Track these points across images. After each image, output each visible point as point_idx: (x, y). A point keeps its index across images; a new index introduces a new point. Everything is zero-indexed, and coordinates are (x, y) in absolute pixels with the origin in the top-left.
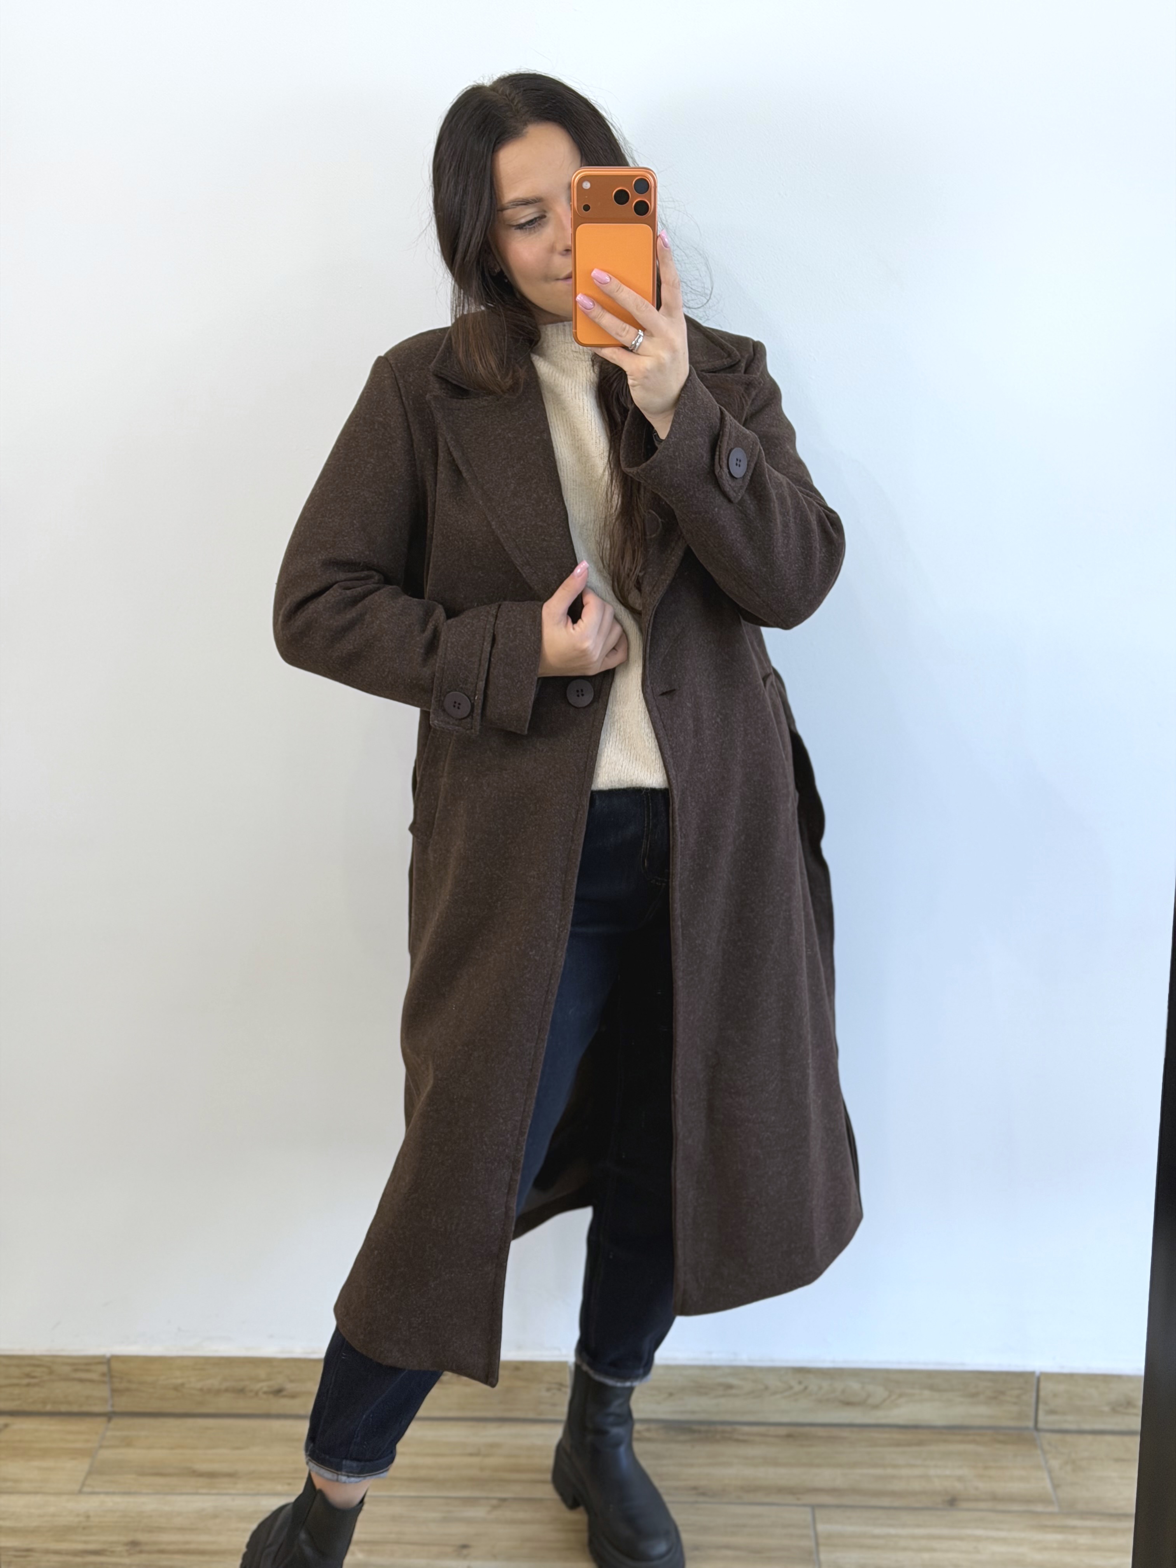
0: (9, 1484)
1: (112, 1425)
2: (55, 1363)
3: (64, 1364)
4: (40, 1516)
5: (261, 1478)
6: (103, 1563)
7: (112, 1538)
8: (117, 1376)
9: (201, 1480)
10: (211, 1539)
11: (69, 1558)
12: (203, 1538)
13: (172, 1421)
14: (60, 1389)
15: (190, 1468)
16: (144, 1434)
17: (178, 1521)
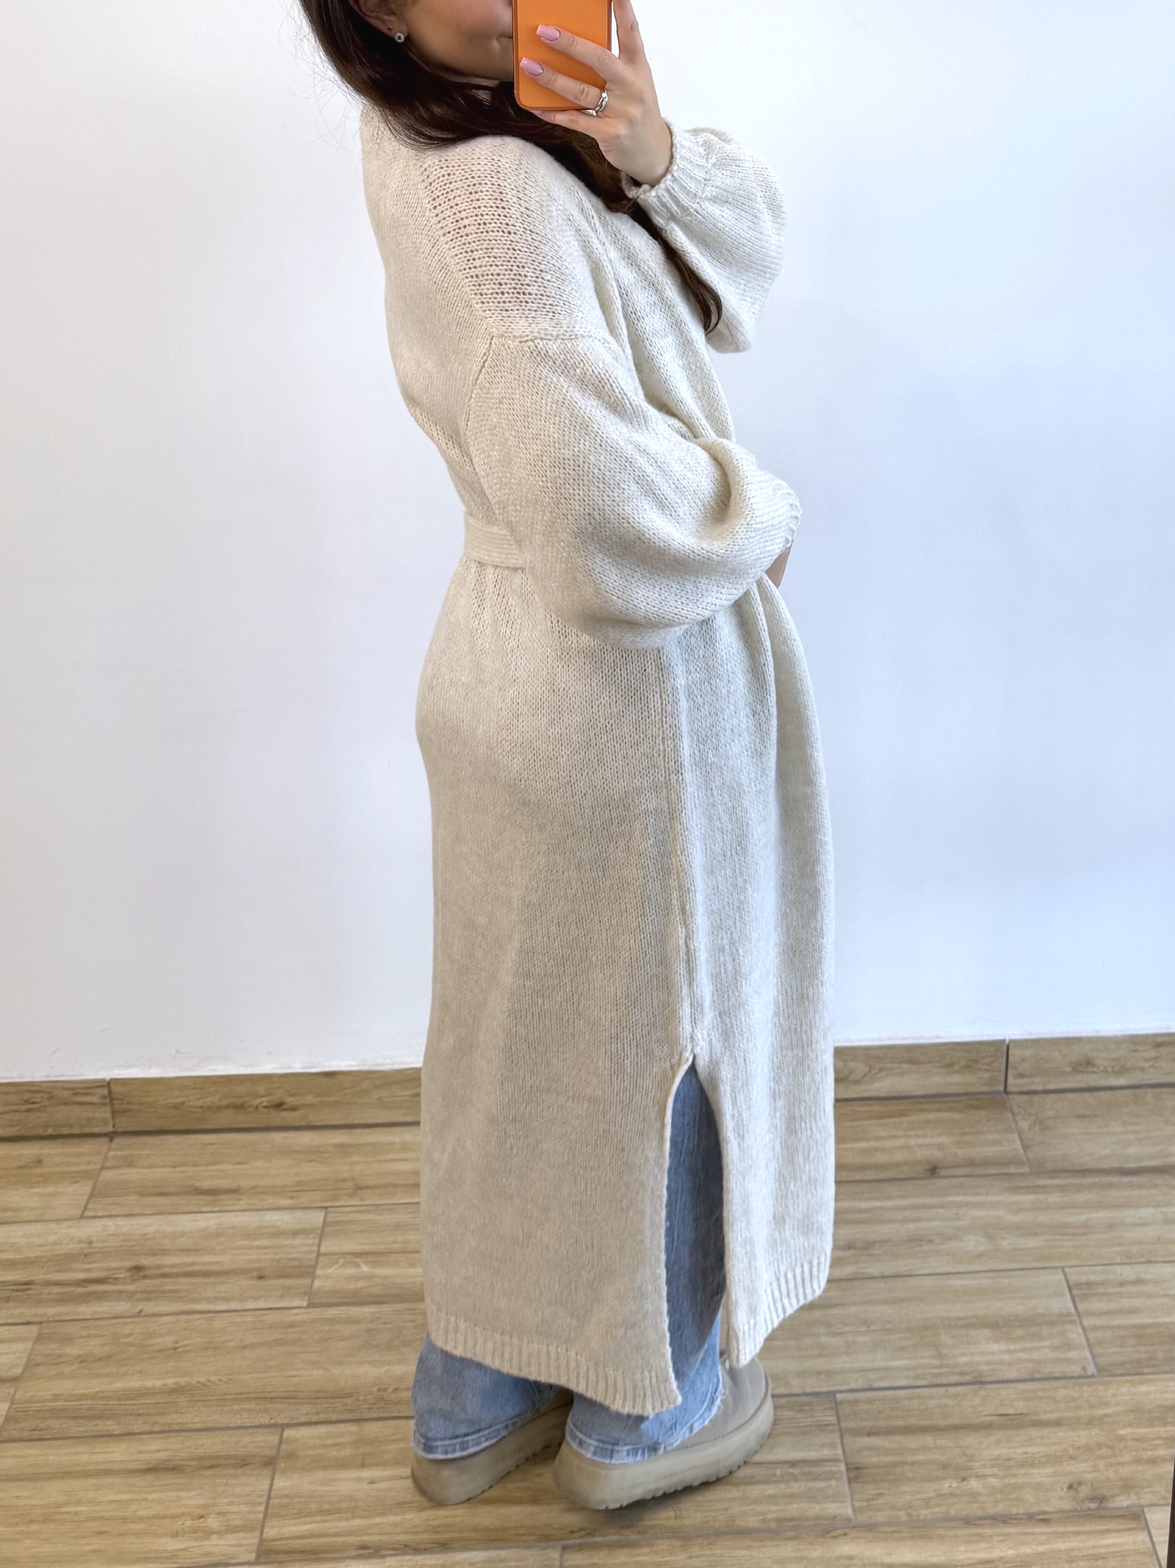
0: (9, 1214)
1: (113, 1145)
2: (54, 1088)
3: (64, 1089)
4: (43, 1246)
5: (264, 1193)
6: (106, 1292)
7: (115, 1265)
8: (117, 1099)
9: (204, 1198)
10: (216, 1259)
11: (71, 1289)
12: (207, 1259)
13: (173, 1139)
14: (61, 1113)
15: (193, 1186)
16: (145, 1152)
17: (182, 1242)
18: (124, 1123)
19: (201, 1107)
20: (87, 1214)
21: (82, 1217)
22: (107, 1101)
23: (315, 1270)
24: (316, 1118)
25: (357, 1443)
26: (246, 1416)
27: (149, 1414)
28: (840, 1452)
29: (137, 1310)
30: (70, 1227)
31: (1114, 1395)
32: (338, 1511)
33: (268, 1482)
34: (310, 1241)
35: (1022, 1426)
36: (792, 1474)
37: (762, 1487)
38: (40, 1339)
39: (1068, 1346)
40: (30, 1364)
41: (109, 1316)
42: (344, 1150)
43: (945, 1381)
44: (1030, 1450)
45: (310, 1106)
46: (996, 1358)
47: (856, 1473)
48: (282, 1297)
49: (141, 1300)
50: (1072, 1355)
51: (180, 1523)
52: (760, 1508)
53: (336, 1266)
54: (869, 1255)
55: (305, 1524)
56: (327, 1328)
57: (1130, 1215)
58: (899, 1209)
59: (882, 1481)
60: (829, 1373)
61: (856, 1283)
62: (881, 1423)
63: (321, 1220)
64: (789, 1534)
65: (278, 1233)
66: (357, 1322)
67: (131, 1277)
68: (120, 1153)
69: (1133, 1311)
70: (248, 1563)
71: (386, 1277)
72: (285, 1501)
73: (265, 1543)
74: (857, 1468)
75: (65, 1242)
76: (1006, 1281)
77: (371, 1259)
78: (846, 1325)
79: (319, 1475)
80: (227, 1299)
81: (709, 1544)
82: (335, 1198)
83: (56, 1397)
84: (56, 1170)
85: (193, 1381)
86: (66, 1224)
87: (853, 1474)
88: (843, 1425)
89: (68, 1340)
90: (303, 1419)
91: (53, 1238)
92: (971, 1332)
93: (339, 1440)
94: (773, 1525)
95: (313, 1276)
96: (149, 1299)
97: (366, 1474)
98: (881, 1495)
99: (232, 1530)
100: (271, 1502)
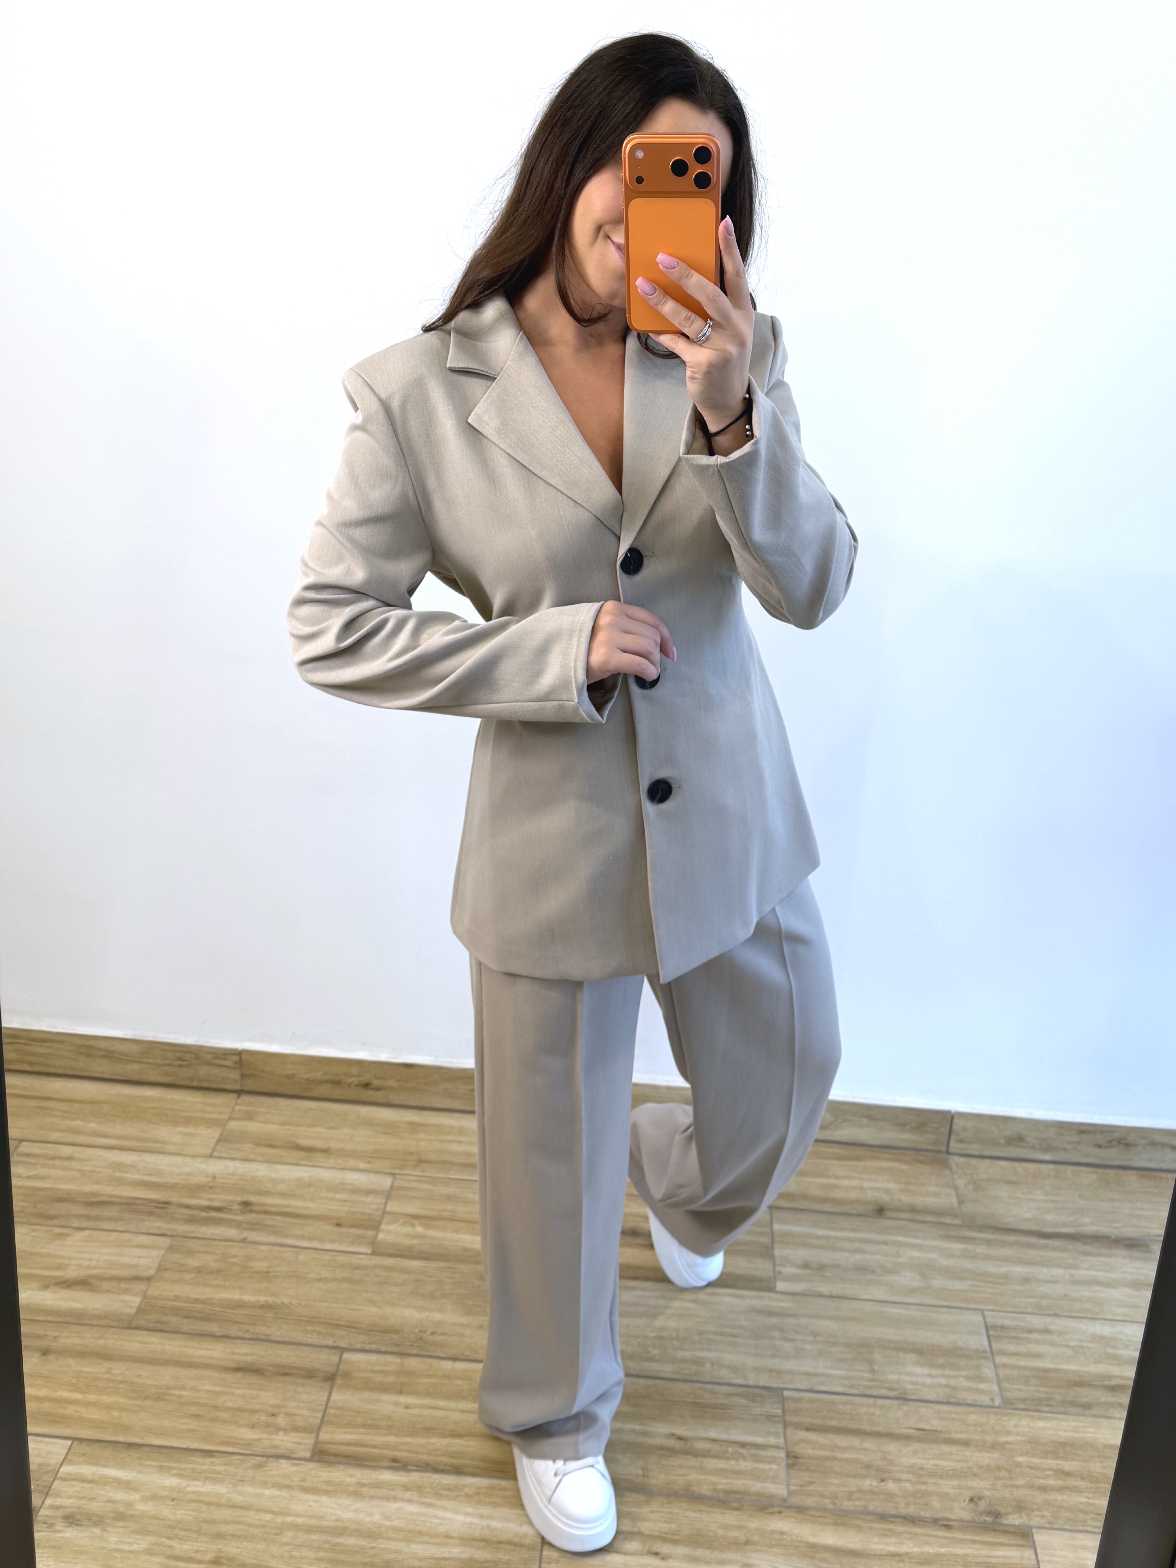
0: (159, 1145)
1: (240, 1101)
2: (201, 1051)
3: (207, 1052)
4: (179, 1175)
5: (347, 1156)
6: (221, 1219)
7: (230, 1198)
8: (246, 1065)
9: (303, 1154)
10: (306, 1205)
11: (196, 1212)
12: (299, 1203)
13: (284, 1102)
14: (204, 1071)
15: (294, 1142)
16: (263, 1110)
17: (282, 1187)
18: (249, 1084)
19: (308, 1080)
20: (215, 1154)
21: (210, 1156)
22: (238, 1066)
23: (380, 1225)
24: (395, 1098)
25: (397, 1373)
26: (315, 1336)
27: (243, 1323)
28: (782, 1441)
29: (243, 1237)
30: (201, 1163)
31: (1016, 1426)
32: (378, 1427)
33: (326, 1394)
34: (378, 1201)
35: (936, 1441)
36: (741, 1454)
37: (715, 1461)
38: (171, 1249)
39: (982, 1379)
40: (161, 1269)
41: (221, 1238)
42: (414, 1127)
43: (874, 1394)
44: (941, 1462)
45: (391, 1088)
46: (920, 1380)
47: (793, 1460)
48: (353, 1243)
49: (247, 1229)
50: (983, 1386)
51: (257, 1417)
52: (713, 1479)
53: (396, 1224)
54: (821, 1277)
55: (351, 1433)
56: (384, 1274)
57: (1043, 1272)
58: (849, 1240)
59: (814, 1471)
60: (780, 1372)
61: (808, 1299)
62: (818, 1422)
63: (389, 1184)
64: (735, 1505)
65: (355, 1190)
66: (408, 1272)
67: (241, 1210)
68: (244, 1108)
69: (1038, 1356)
70: (305, 1459)
71: (435, 1239)
72: (338, 1412)
73: (319, 1445)
74: (795, 1457)
75: (197, 1174)
76: (933, 1315)
77: (424, 1222)
78: (797, 1333)
79: (366, 1395)
80: (311, 1239)
81: (669, 1503)
82: (402, 1167)
83: (176, 1298)
84: (196, 1115)
85: (279, 1301)
86: (199, 1160)
87: (791, 1461)
88: (788, 1418)
89: (191, 1253)
90: (358, 1346)
91: (188, 1170)
92: (901, 1354)
93: (385, 1368)
94: (722, 1495)
95: (378, 1229)
96: (252, 1230)
97: (403, 1399)
98: (812, 1483)
99: (295, 1429)
100: (328, 1411)
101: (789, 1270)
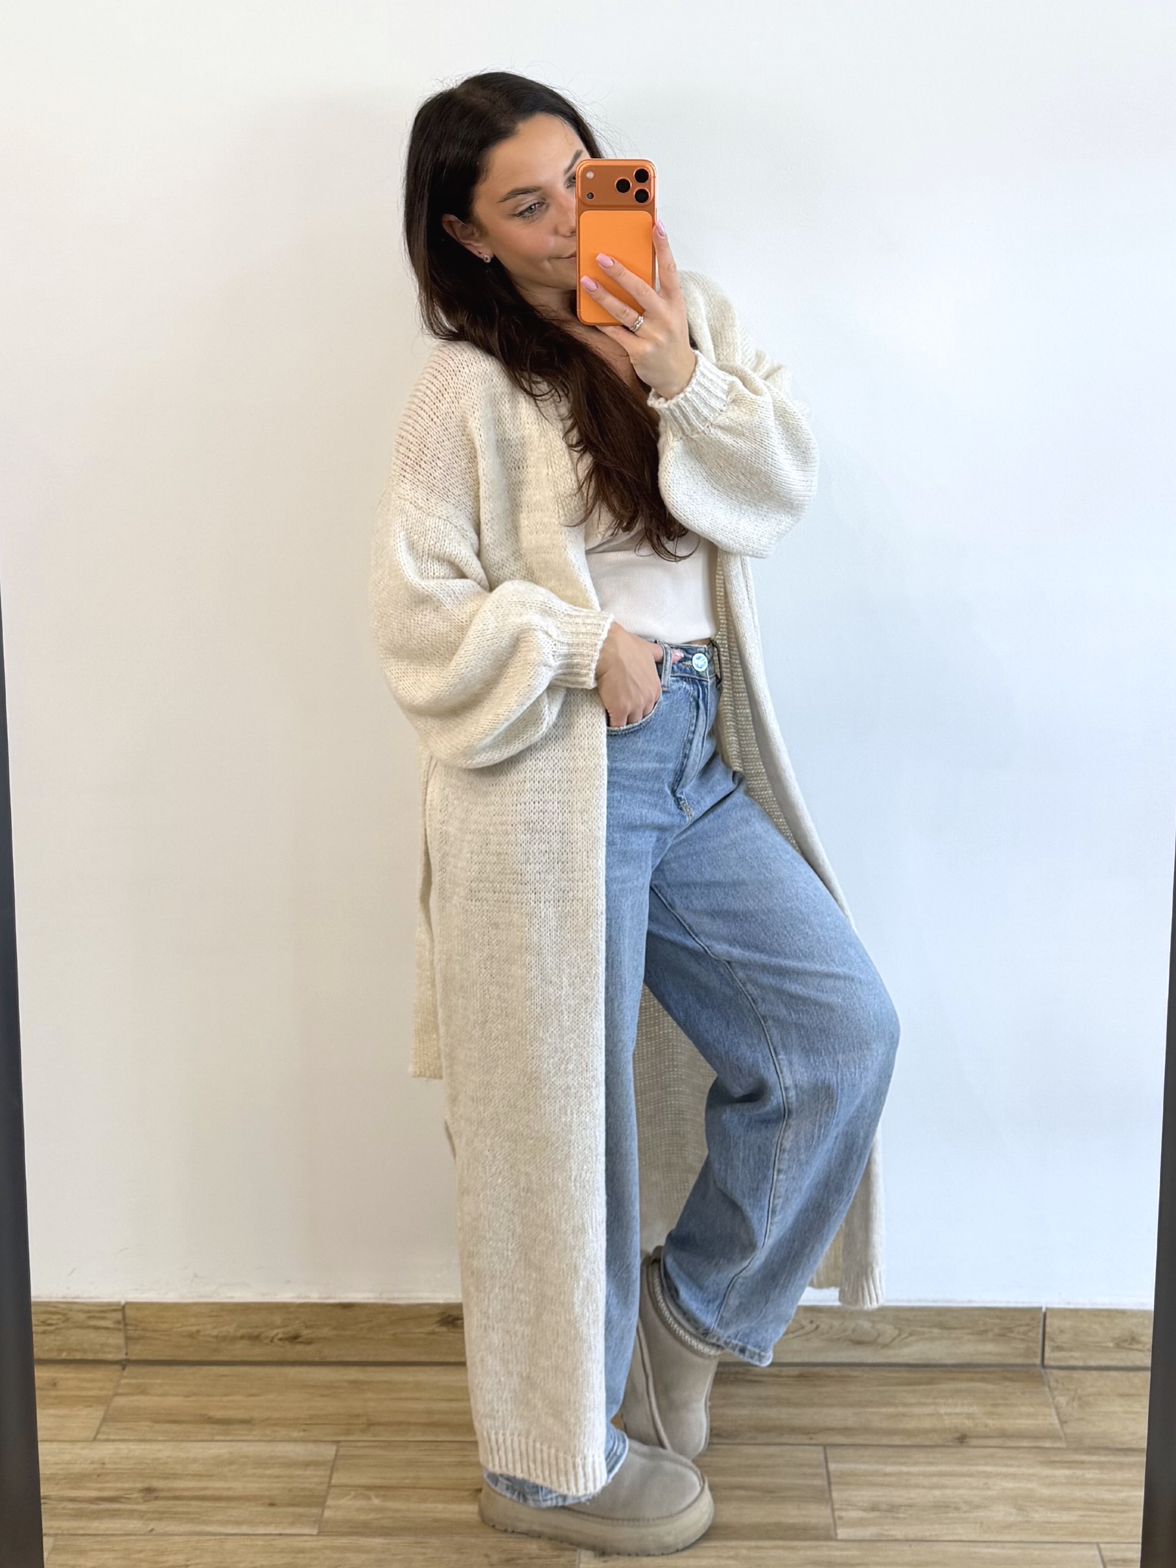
1: (126, 1373)
2: (71, 1310)
3: (79, 1311)
5: (275, 1425)
6: (118, 1510)
7: (127, 1485)
8: (131, 1325)
9: (218, 1427)
10: (227, 1485)
11: (85, 1505)
12: (218, 1484)
13: (186, 1370)
14: (76, 1337)
15: (206, 1415)
16: (159, 1381)
17: (194, 1468)
18: (138, 1351)
19: (217, 1337)
20: (99, 1437)
21: (95, 1439)
22: (121, 1326)
23: (325, 1501)
24: (331, 1353)
29: (149, 1529)
30: (83, 1448)
34: (322, 1473)
41: (122, 1532)
42: (356, 1384)
45: (326, 1339)
48: (293, 1524)
49: (151, 1520)
53: (349, 1497)
54: (894, 1518)
56: (337, 1555)
58: (930, 1475)
61: (880, 1544)
63: (333, 1453)
65: (291, 1464)
67: (143, 1498)
68: (133, 1381)
71: (397, 1511)
75: (78, 1462)
76: (1037, 1553)
77: (382, 1493)
80: (239, 1523)
82: (348, 1432)
84: (71, 1393)
86: (80, 1445)
89: (82, 1552)
91: (67, 1457)
95: (322, 1505)
96: (160, 1519)
101: (854, 1514)
